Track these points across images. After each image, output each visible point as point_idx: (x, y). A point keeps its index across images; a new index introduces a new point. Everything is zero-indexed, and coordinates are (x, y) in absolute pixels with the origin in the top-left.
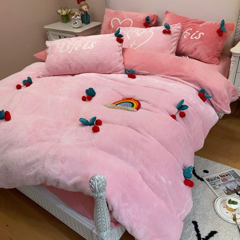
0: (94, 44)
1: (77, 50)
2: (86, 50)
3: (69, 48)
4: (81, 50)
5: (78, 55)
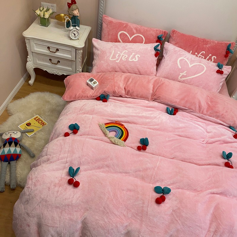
0: (138, 56)
1: (124, 61)
2: (131, 61)
3: (117, 58)
4: (127, 61)
5: (125, 65)
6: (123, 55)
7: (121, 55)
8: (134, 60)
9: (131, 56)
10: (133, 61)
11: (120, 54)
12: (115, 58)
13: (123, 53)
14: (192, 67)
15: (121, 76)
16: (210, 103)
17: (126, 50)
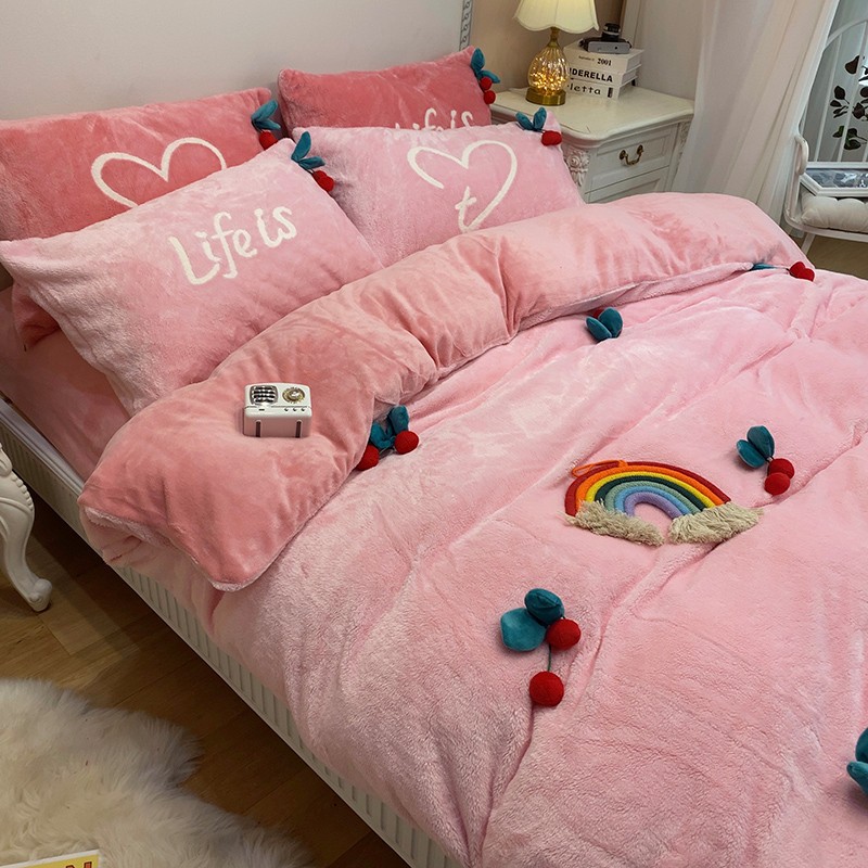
1: (254, 257)
2: (280, 246)
3: (216, 259)
4: (266, 254)
5: (270, 275)
6: (229, 238)
7: (218, 240)
8: (282, 235)
9: (261, 225)
10: (284, 242)
11: (213, 237)
12: (211, 264)
13: (218, 227)
14: (470, 163)
15: (347, 307)
16: (660, 229)
17: (216, 210)
